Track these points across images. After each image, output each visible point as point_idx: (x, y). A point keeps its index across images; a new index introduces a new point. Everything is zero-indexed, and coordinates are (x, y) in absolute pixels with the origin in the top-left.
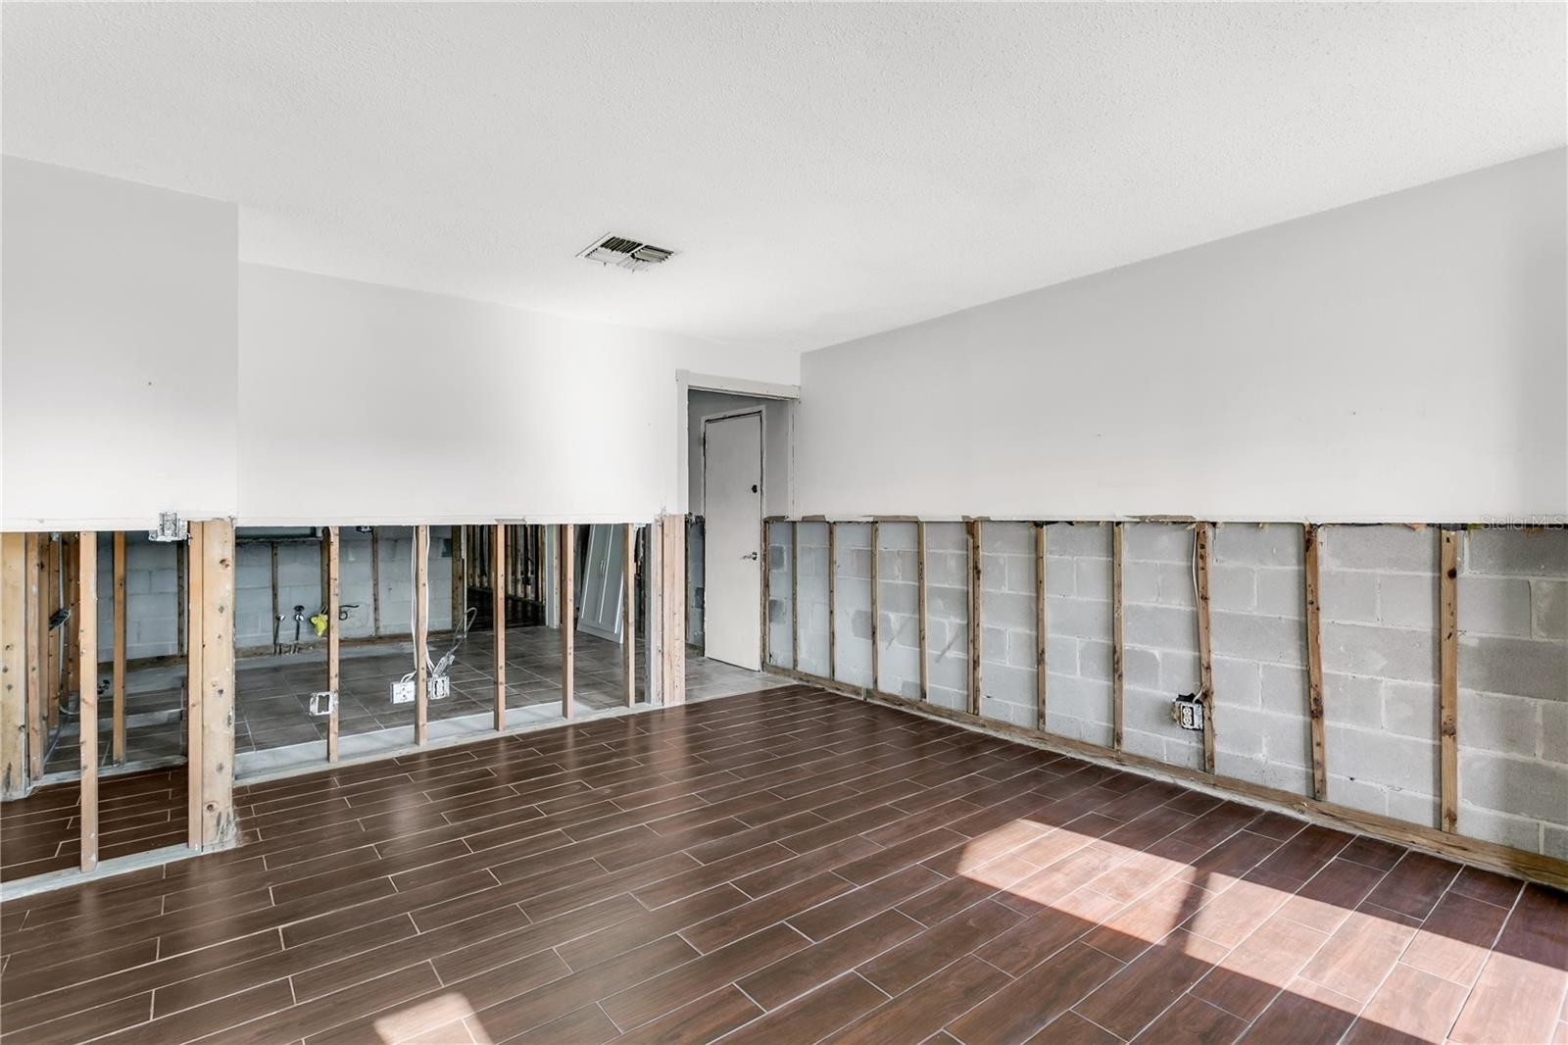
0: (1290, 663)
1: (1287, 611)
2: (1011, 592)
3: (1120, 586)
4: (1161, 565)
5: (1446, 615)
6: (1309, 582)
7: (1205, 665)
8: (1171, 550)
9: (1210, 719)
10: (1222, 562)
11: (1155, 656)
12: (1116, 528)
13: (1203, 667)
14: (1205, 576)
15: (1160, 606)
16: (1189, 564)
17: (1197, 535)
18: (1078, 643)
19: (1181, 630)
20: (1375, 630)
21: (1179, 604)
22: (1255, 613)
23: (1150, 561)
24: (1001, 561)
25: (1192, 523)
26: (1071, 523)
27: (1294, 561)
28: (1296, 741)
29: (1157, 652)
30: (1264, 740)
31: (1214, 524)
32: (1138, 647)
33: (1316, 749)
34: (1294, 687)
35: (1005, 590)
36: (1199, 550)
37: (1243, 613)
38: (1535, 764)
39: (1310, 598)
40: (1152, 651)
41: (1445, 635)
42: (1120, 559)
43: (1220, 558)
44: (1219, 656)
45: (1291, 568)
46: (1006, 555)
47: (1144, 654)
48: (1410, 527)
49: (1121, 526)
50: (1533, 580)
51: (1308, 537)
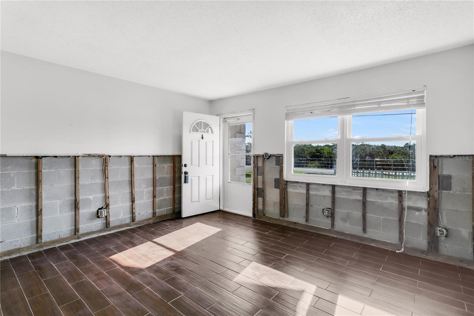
0: (128, 191)
1: (127, 178)
2: (18, 188)
3: (78, 178)
4: (93, 169)
5: (155, 174)
6: (132, 170)
7: (108, 197)
8: (96, 165)
9: (109, 212)
10: (111, 167)
11: (90, 199)
12: (77, 158)
13: (106, 198)
14: (108, 171)
15: (92, 182)
16: (102, 168)
17: (105, 160)
18: (58, 202)
19: (99, 188)
20: (143, 179)
21: (99, 180)
22: (120, 180)
23: (89, 169)
24: (12, 175)
25: (103, 156)
26: (56, 157)
27: (128, 165)
28: (128, 210)
29: (91, 197)
30: (122, 212)
31: (110, 156)
32: (84, 197)
33: (133, 209)
34: (128, 196)
35: (14, 188)
36: (106, 164)
37: (117, 180)
38: (165, 199)
39: (132, 174)
40: (89, 197)
41: (155, 177)
42: (79, 168)
43: (111, 166)
44: (111, 193)
45: (127, 167)
46: (15, 172)
47: (86, 199)
48: (149, 156)
49: (79, 157)
50: (165, 165)
51: (131, 159)
